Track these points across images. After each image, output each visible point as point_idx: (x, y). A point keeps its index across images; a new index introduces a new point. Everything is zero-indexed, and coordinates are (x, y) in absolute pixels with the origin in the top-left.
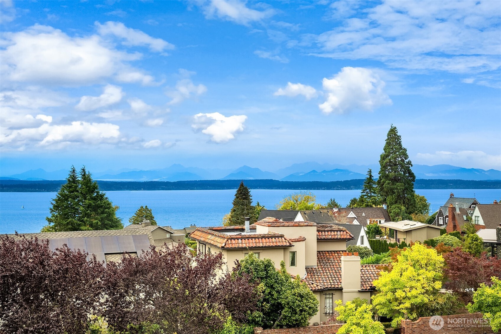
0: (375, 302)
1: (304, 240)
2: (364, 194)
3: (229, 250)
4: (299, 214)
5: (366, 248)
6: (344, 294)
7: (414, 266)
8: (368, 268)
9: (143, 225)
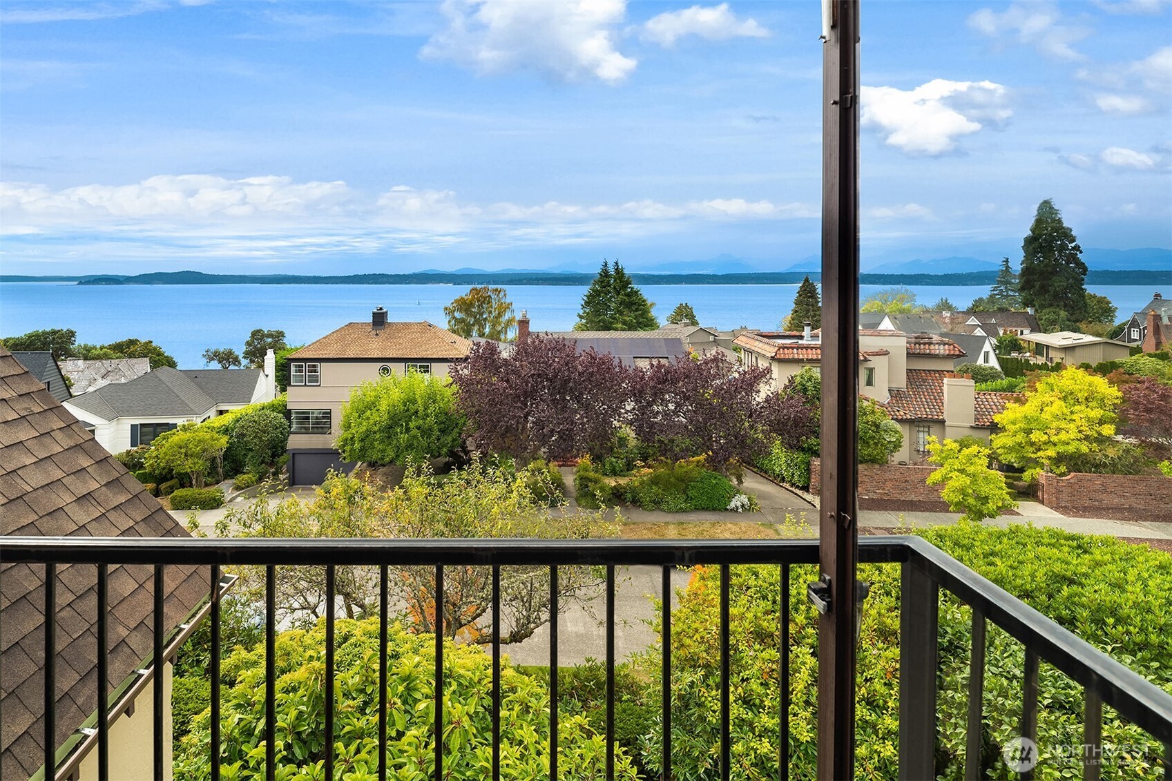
0: (995, 445)
1: (887, 353)
2: (995, 292)
3: (781, 361)
4: (887, 318)
5: (992, 368)
6: (947, 428)
7: (1065, 399)
8: (989, 397)
9: (683, 325)
